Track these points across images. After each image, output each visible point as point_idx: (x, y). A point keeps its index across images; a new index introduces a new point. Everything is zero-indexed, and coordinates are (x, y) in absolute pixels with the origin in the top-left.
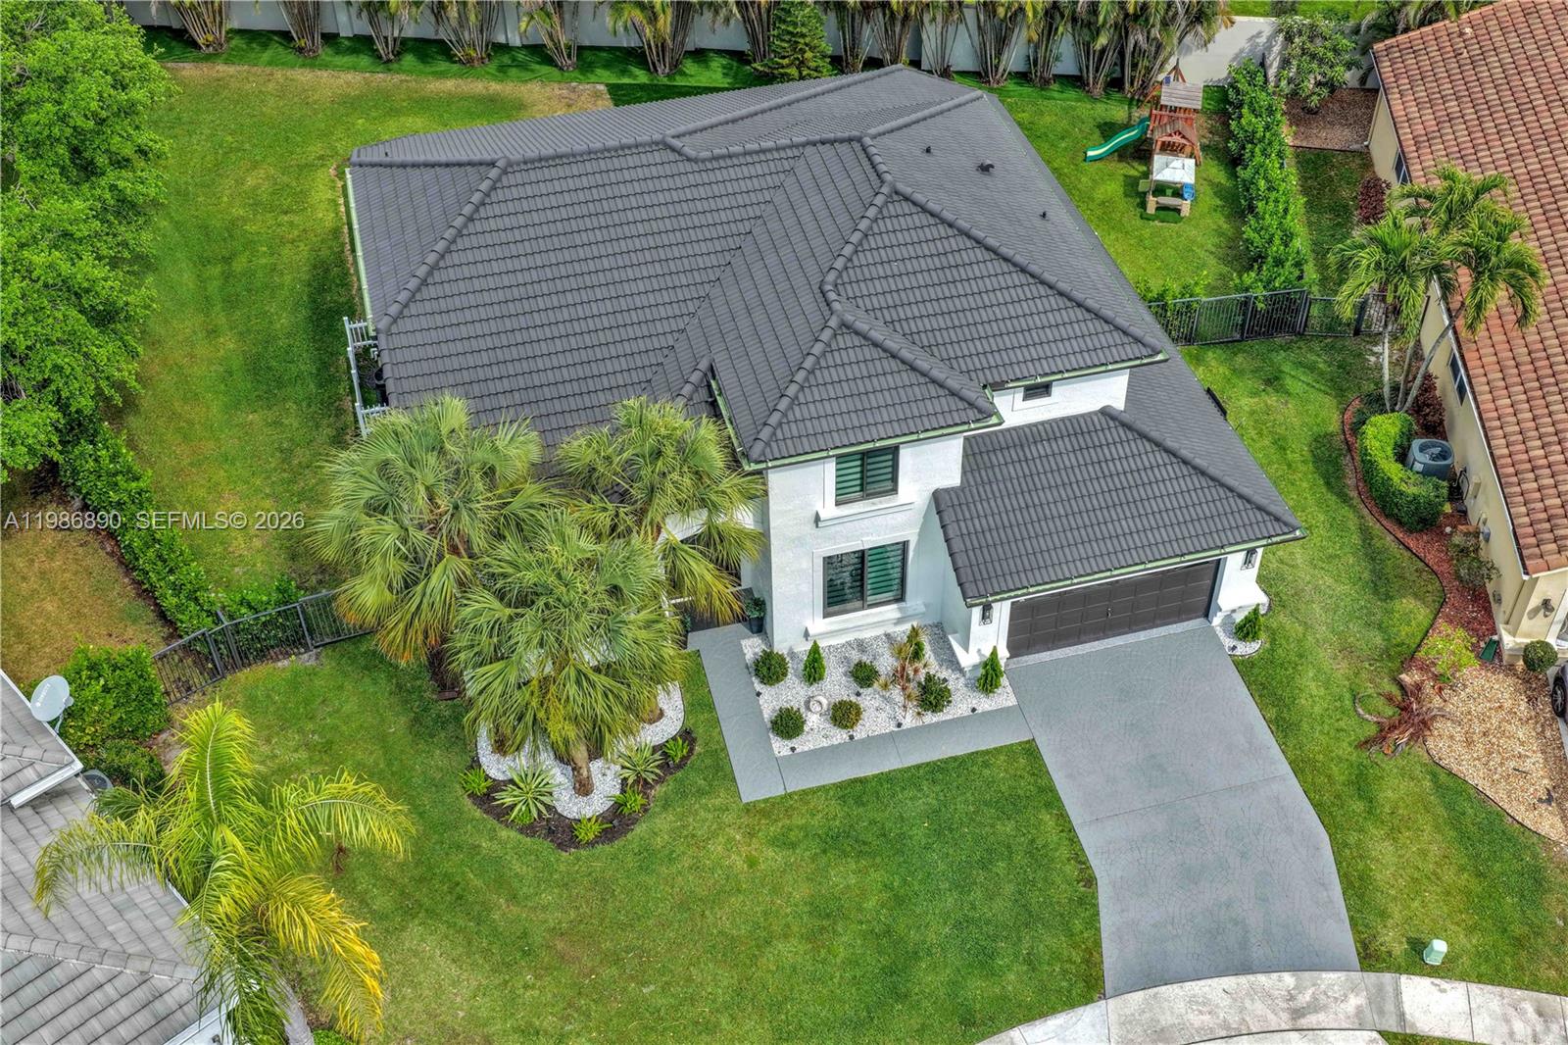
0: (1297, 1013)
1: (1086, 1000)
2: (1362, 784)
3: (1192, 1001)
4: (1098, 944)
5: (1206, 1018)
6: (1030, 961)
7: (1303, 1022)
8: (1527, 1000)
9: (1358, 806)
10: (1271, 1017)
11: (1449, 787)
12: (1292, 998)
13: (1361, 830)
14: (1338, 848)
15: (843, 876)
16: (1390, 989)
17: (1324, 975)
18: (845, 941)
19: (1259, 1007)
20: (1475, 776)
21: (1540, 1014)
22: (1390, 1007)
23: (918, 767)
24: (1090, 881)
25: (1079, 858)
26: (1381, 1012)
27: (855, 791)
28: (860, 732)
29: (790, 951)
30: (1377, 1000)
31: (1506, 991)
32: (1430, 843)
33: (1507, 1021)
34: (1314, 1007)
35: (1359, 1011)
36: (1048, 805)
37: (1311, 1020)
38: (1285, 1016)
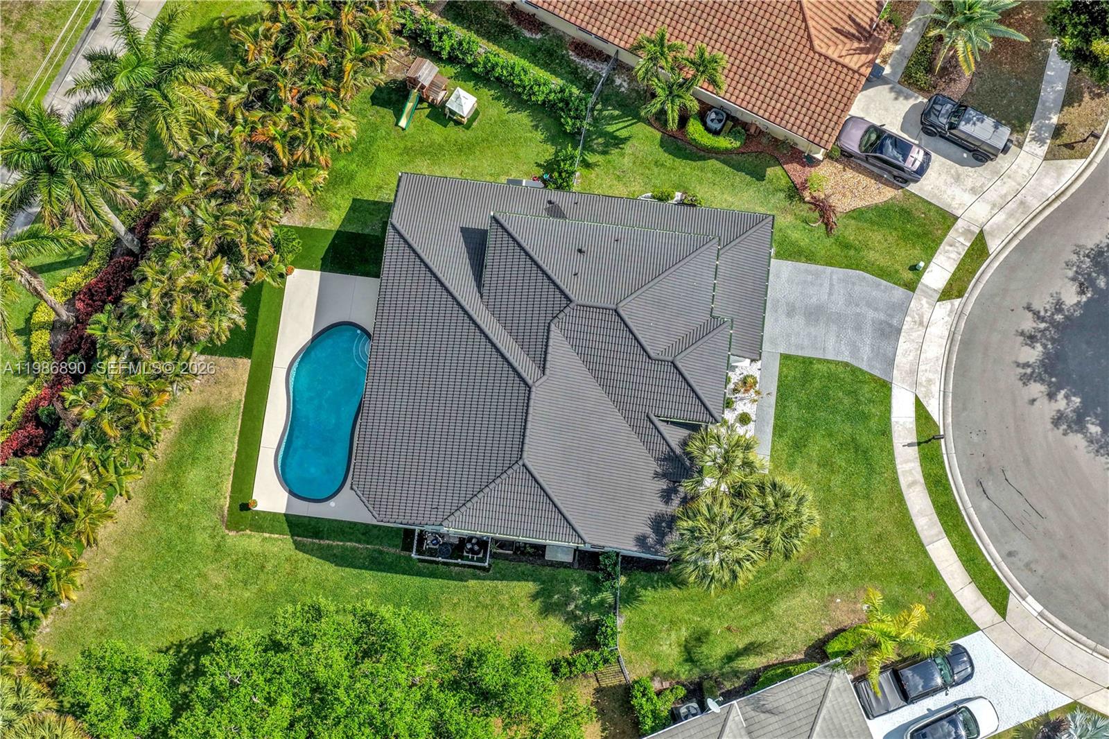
0: (921, 323)
1: (890, 389)
2: (846, 246)
3: (904, 355)
4: (871, 375)
5: (911, 354)
6: (870, 401)
7: (925, 324)
8: (944, 247)
9: (852, 252)
10: (919, 333)
11: (857, 214)
12: (915, 322)
13: (863, 258)
14: (865, 270)
15: (814, 450)
16: (924, 288)
17: (911, 306)
18: (840, 461)
19: (915, 335)
20: (860, 204)
21: (951, 246)
22: (930, 292)
23: (777, 402)
24: (847, 364)
25: (837, 363)
26: (931, 296)
27: (779, 430)
28: (754, 418)
29: (836, 480)
30: (928, 296)
31: (939, 251)
32: (876, 237)
33: (949, 258)
34: (921, 317)
35: (928, 303)
36: (811, 363)
37: (925, 321)
38: (920, 328)
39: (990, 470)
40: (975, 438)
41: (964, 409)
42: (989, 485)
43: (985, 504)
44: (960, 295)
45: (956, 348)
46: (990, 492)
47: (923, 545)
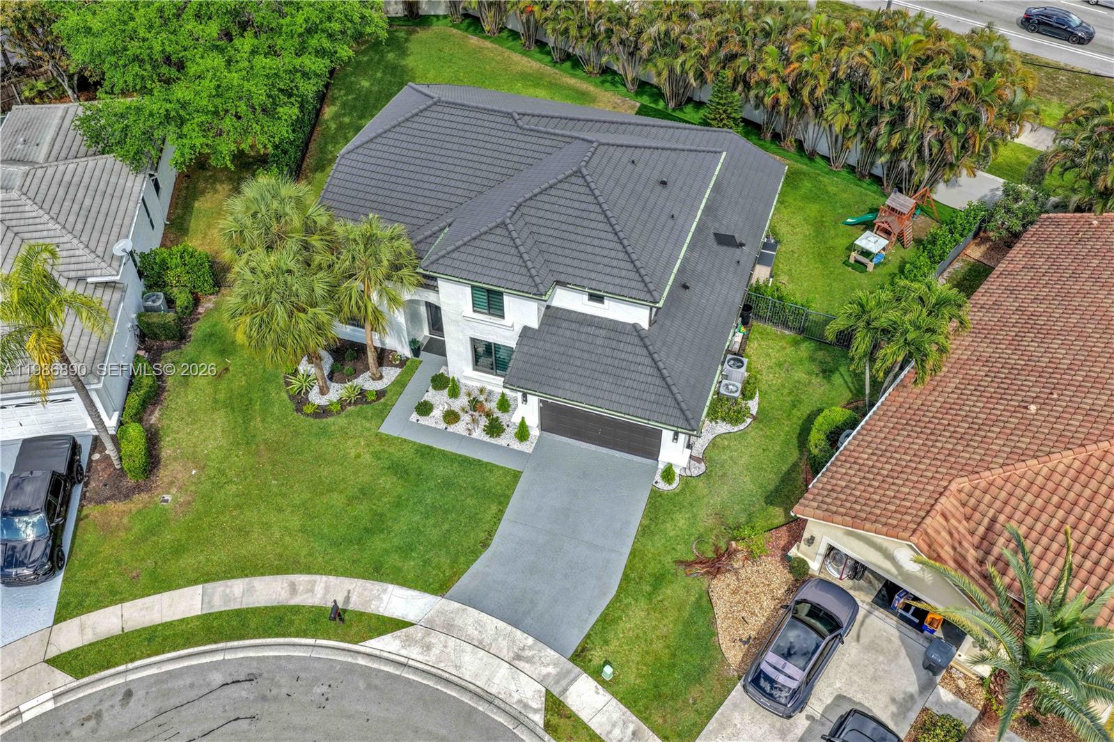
0: (518, 657)
1: (434, 592)
2: (659, 580)
3: (477, 622)
4: (462, 573)
5: (476, 633)
6: (427, 562)
7: (516, 663)
8: (634, 722)
9: (648, 588)
10: (505, 651)
11: (705, 605)
12: (523, 649)
13: (636, 600)
14: (617, 598)
15: (387, 482)
16: (573, 675)
17: (549, 650)
18: (362, 508)
19: (503, 643)
20: (720, 609)
21: (634, 733)
22: (564, 683)
23: (460, 456)
24: (485, 545)
25: (491, 534)
26: (557, 682)
27: (426, 452)
28: (452, 428)
29: (337, 499)
30: (559, 678)
31: (629, 713)
32: (668, 625)
33: (614, 726)
34: (529, 660)
35: (548, 675)
36: (500, 503)
37: (521, 664)
38: (511, 655)
39: (264, 698)
40: (318, 690)
41: (369, 686)
42: (242, 691)
43: (217, 678)
44: (548, 727)
45: (466, 699)
46: (233, 691)
47: (206, 581)
